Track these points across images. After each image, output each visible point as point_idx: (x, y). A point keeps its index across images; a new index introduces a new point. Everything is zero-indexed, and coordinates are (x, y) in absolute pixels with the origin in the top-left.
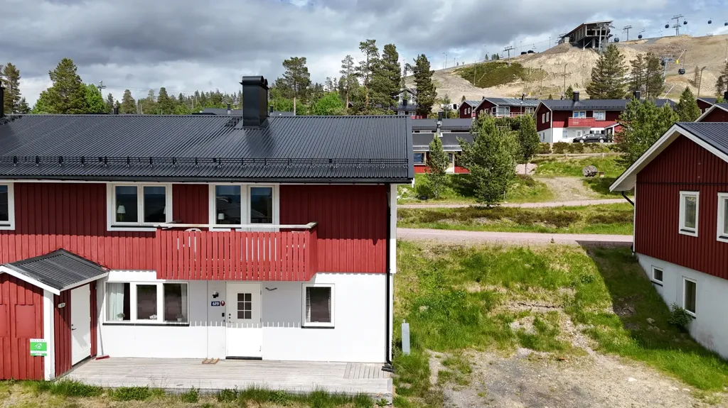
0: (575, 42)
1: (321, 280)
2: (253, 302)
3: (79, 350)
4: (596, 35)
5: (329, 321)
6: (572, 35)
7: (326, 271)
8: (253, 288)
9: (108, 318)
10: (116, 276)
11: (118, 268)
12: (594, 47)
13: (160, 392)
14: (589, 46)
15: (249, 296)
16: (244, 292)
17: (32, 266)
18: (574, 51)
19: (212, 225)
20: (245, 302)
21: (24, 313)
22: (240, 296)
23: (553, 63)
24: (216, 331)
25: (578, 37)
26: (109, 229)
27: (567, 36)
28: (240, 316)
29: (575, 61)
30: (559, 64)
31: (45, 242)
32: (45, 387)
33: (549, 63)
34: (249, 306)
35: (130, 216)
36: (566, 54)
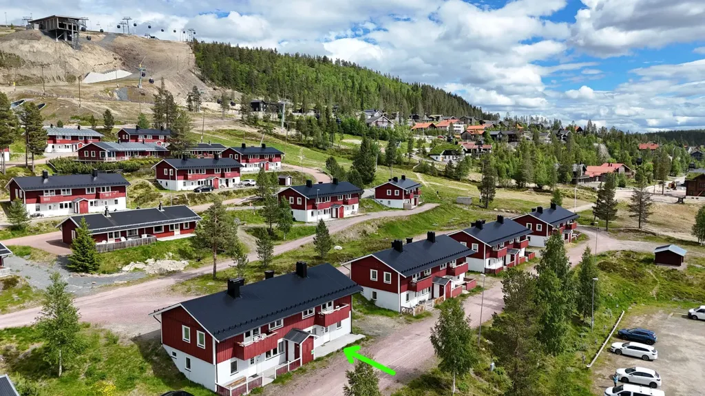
0: (46, 31)
4: (67, 29)
6: (42, 23)
12: (66, 40)
14: (62, 38)
18: (46, 41)
23: (27, 50)
25: (50, 27)
27: (37, 21)
29: (50, 51)
30: (34, 52)
33: (22, 48)
36: (39, 42)
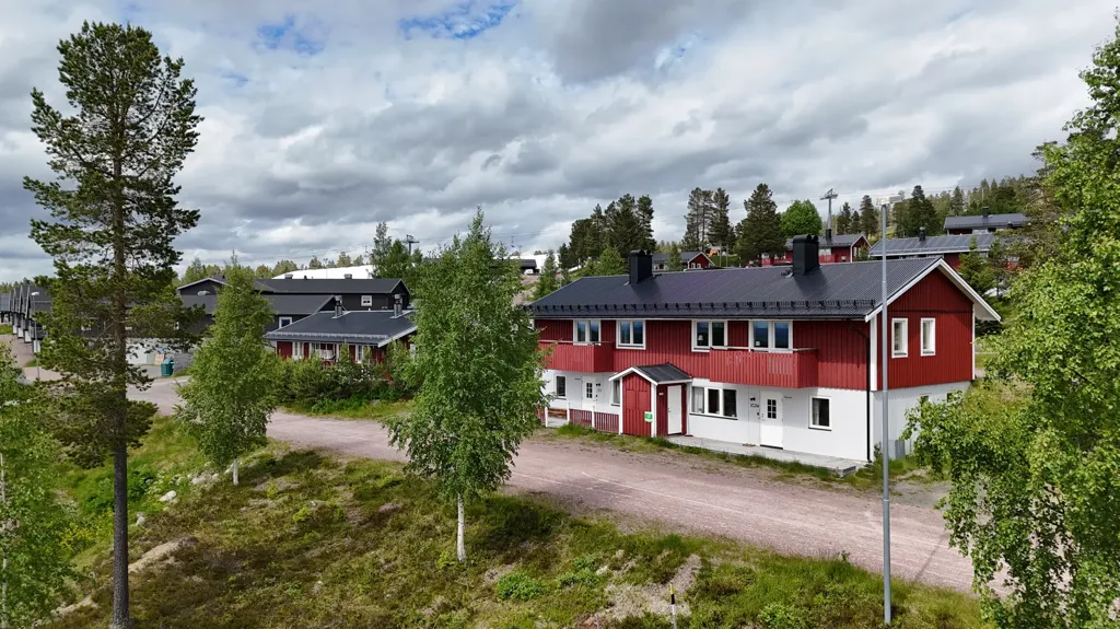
1: (822, 393)
2: (777, 406)
3: (674, 425)
5: (828, 425)
7: (826, 386)
8: (777, 396)
9: (693, 410)
10: (697, 382)
11: (698, 377)
13: (707, 451)
15: (774, 402)
16: (772, 399)
17: (649, 370)
19: (751, 346)
20: (772, 405)
21: (643, 395)
22: (769, 402)
24: (753, 425)
26: (693, 350)
28: (769, 416)
31: (661, 358)
32: (650, 440)
34: (774, 409)
35: (704, 342)
